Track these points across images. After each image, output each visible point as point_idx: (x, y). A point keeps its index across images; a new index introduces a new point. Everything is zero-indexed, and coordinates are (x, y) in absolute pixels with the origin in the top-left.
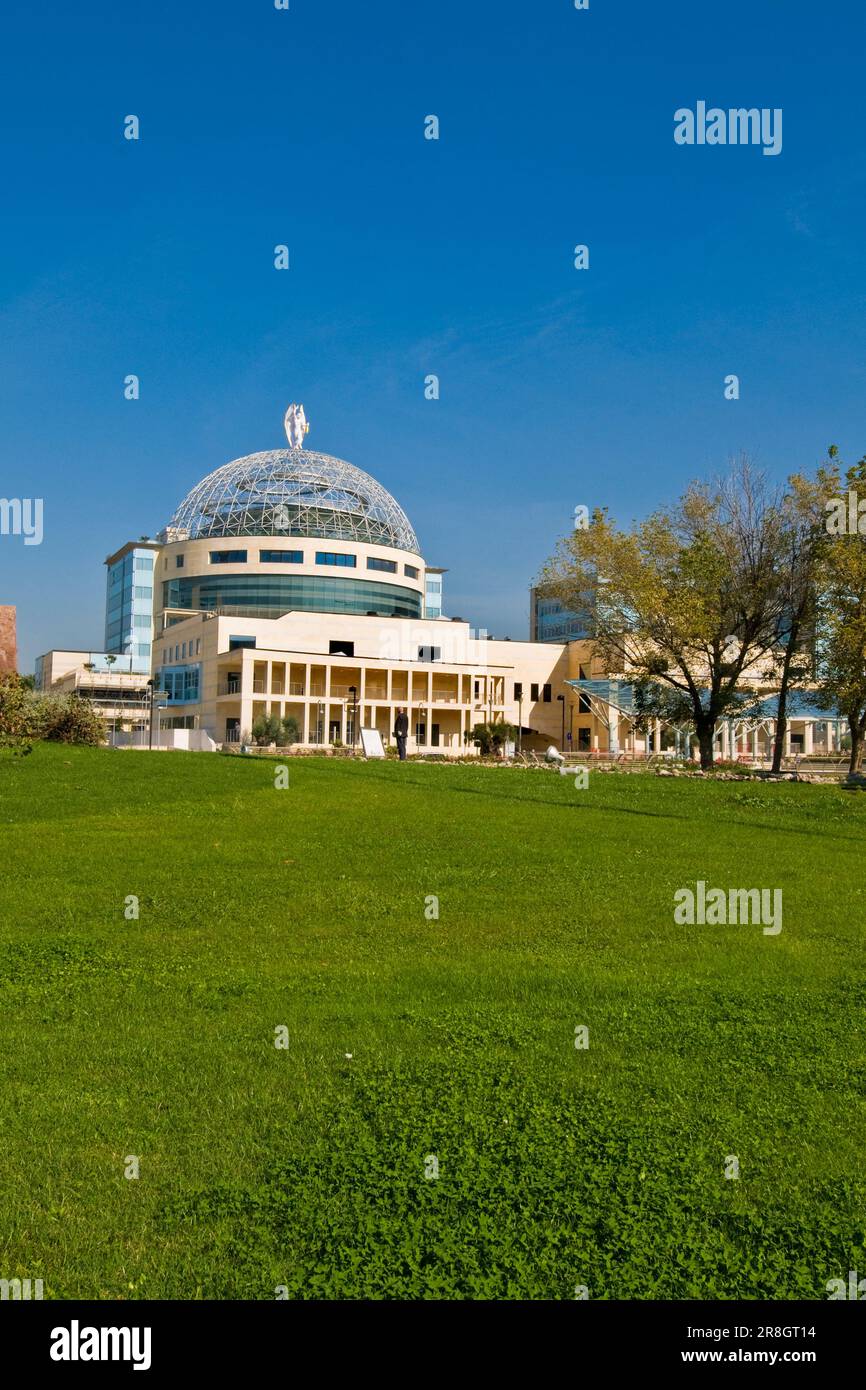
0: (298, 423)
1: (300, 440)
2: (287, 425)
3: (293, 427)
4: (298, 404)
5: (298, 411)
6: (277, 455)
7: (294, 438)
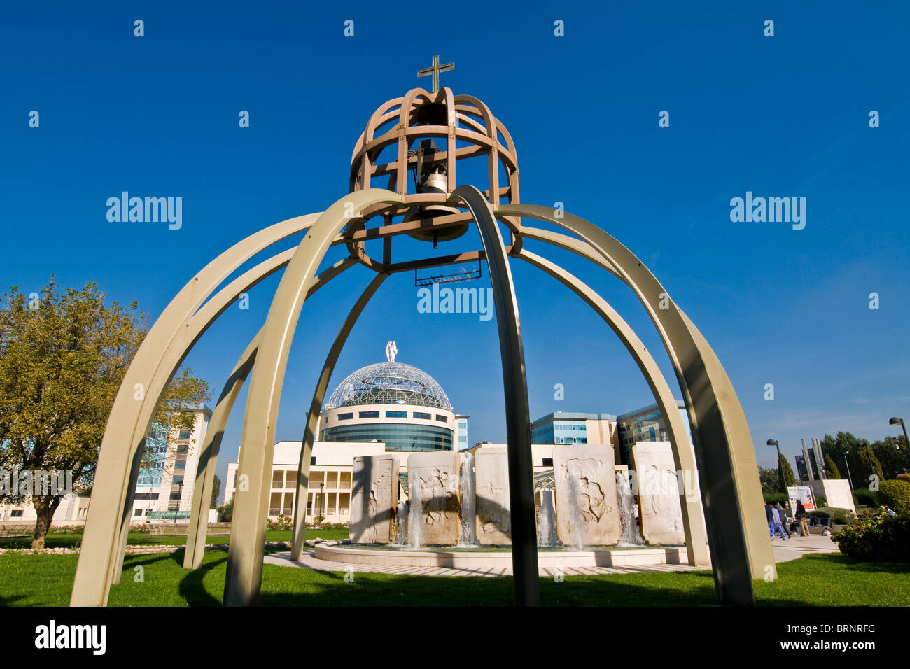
0: (392, 350)
1: (393, 358)
2: (387, 351)
3: (390, 352)
4: (392, 341)
5: (392, 344)
6: (383, 364)
7: (390, 357)
